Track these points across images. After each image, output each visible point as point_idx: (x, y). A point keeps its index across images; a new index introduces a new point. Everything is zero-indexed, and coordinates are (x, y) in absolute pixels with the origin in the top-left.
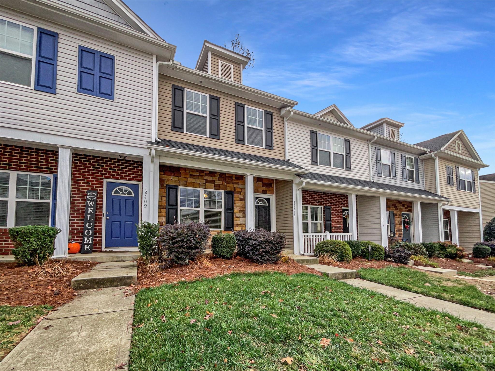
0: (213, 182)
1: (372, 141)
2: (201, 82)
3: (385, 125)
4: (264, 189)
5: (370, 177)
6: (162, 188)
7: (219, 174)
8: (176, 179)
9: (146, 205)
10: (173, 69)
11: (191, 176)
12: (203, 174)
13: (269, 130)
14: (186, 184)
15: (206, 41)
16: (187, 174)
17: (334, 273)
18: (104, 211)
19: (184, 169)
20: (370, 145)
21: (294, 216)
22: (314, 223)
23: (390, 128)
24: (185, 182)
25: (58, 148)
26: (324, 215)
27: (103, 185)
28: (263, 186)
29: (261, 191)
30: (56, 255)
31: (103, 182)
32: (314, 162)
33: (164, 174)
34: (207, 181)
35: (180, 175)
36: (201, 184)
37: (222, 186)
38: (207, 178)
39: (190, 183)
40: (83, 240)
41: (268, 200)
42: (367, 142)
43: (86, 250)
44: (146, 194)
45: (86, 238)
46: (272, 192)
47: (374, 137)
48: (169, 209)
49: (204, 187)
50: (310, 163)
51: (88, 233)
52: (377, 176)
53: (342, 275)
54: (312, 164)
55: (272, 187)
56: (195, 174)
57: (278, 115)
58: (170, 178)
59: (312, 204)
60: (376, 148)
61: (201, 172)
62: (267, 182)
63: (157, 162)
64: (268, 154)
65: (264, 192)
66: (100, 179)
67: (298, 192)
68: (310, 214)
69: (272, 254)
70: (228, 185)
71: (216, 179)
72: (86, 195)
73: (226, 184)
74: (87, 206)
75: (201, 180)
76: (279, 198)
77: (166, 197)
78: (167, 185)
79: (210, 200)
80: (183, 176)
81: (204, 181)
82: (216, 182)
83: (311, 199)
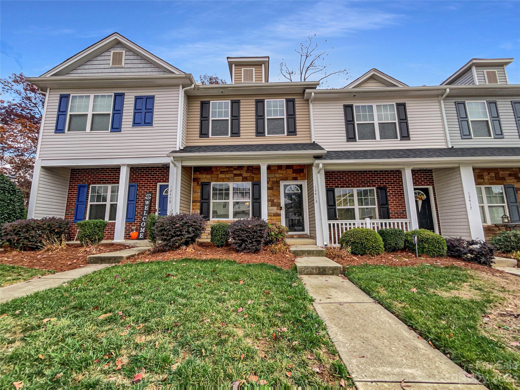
0: (240, 175)
1: (444, 96)
2: (222, 92)
3: (474, 69)
4: (294, 175)
5: (447, 142)
7: (247, 167)
8: (209, 176)
9: (170, 201)
10: (198, 90)
11: (222, 172)
12: (232, 169)
13: (291, 116)
14: (217, 180)
15: (228, 58)
16: (217, 171)
17: (305, 266)
18: (157, 207)
19: (216, 167)
20: (442, 102)
21: (315, 202)
22: (364, 208)
23: (485, 71)
24: (216, 179)
25: (120, 166)
26: (377, 198)
27: (156, 188)
28: (293, 173)
29: (291, 178)
30: (115, 240)
31: (156, 185)
32: (351, 138)
33: (200, 174)
34: (235, 175)
35: (212, 173)
36: (230, 178)
37: (250, 178)
38: (236, 172)
39: (220, 178)
40: (140, 230)
41: (301, 186)
42: (437, 99)
43: (140, 237)
44: (171, 193)
45: (141, 228)
46: (304, 177)
47: (445, 89)
48: (202, 203)
50: (346, 140)
51: (143, 224)
52: (462, 139)
53: (317, 270)
54: (347, 141)
55: (304, 172)
56: (225, 170)
57: (302, 100)
58: (204, 176)
59: (358, 186)
60: (455, 102)
61: (230, 169)
62: (299, 168)
63: (179, 165)
64: (292, 140)
65: (295, 179)
66: (155, 183)
67: (319, 175)
68: (357, 198)
69: (250, 243)
70: (255, 176)
71: (244, 172)
72: (145, 196)
73: (253, 175)
74: (145, 205)
75: (230, 175)
76: (309, 183)
77: (201, 192)
78: (201, 182)
79: (238, 192)
80: (214, 173)
81: (232, 175)
82: (244, 175)
83: (357, 180)
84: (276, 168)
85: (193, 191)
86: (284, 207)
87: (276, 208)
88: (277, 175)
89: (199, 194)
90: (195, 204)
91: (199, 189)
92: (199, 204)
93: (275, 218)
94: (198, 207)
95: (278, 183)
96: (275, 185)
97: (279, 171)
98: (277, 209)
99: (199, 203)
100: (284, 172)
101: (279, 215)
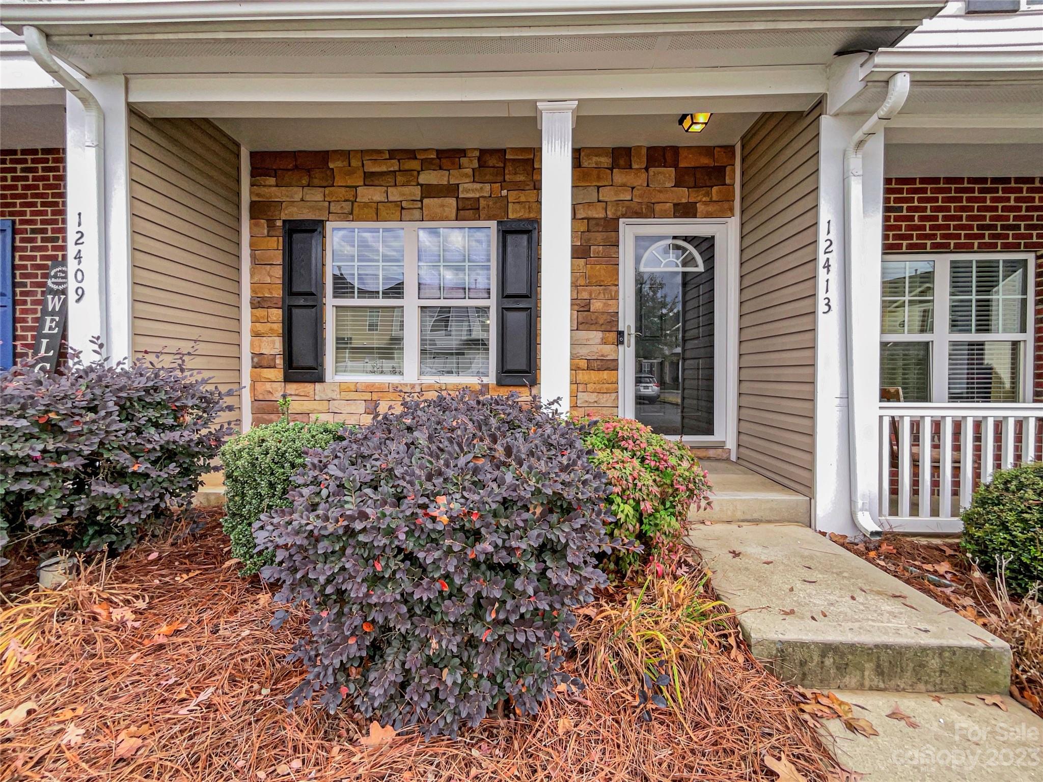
0: (451, 190)
4: (683, 195)
6: (274, 233)
7: (477, 154)
8: (316, 195)
9: (80, 292)
11: (370, 178)
12: (415, 165)
14: (353, 213)
16: (351, 173)
19: (346, 153)
21: (822, 307)
22: (971, 344)
24: (347, 206)
28: (678, 185)
29: (669, 206)
33: (278, 185)
34: (429, 191)
35: (329, 180)
36: (404, 204)
37: (491, 203)
38: (430, 177)
39: (366, 205)
41: (706, 245)
44: (79, 247)
46: (726, 205)
48: (290, 308)
49: (417, 214)
56: (384, 169)
58: (297, 194)
59: (960, 248)
63: (114, 102)
65: (686, 211)
67: (855, 162)
68: (947, 297)
70: (512, 196)
71: (467, 175)
73: (504, 192)
74: (44, 312)
75: (406, 190)
76: (747, 229)
77: (283, 265)
78: (284, 221)
79: (442, 264)
80: (339, 181)
81: (417, 192)
82: (467, 191)
83: (960, 219)
84: (606, 161)
85: (253, 257)
86: (633, 331)
87: (600, 334)
88: (607, 194)
89: (278, 272)
90: (260, 312)
91: (274, 248)
92: (277, 314)
93: (594, 376)
94: (275, 326)
95: (611, 226)
96: (599, 237)
97: (619, 177)
98: (604, 342)
99: (280, 311)
100: (639, 180)
101: (612, 365)
